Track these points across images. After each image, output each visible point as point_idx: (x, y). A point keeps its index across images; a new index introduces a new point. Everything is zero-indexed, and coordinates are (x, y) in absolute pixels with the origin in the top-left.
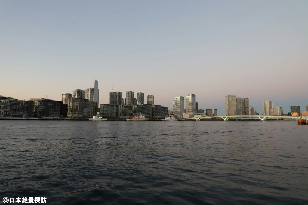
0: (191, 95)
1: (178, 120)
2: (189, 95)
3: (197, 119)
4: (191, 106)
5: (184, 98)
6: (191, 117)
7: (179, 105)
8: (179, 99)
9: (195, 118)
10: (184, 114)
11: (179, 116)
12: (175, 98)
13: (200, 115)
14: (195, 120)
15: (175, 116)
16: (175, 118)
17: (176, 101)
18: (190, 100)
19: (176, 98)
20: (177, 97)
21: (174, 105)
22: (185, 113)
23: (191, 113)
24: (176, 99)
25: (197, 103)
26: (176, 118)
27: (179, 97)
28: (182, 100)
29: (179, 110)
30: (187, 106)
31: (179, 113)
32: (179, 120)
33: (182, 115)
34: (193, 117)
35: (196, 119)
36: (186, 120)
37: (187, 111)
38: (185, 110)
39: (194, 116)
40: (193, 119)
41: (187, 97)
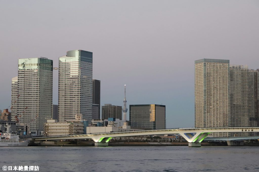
0: (77, 54)
1: (30, 145)
2: (69, 54)
3: (97, 140)
4: (76, 90)
5: (52, 62)
6: (78, 133)
7: (34, 87)
8: (35, 67)
9: (89, 136)
10: (51, 122)
11: (33, 127)
12: (21, 61)
13: (107, 124)
14: (90, 143)
15: (17, 130)
16: (17, 137)
17: (23, 74)
18: (75, 71)
19: (24, 65)
20: (28, 61)
21: (17, 88)
22: (56, 117)
23: (78, 118)
24: (21, 68)
25: (97, 84)
26: (21, 138)
27: (35, 61)
28: (46, 72)
29: (34, 107)
30: (62, 93)
31: (34, 116)
32: (32, 144)
33: (43, 127)
34: (85, 133)
35: (92, 140)
36: (57, 143)
37: (61, 110)
38: (56, 108)
39: (88, 128)
40: (83, 140)
41: (63, 60)
